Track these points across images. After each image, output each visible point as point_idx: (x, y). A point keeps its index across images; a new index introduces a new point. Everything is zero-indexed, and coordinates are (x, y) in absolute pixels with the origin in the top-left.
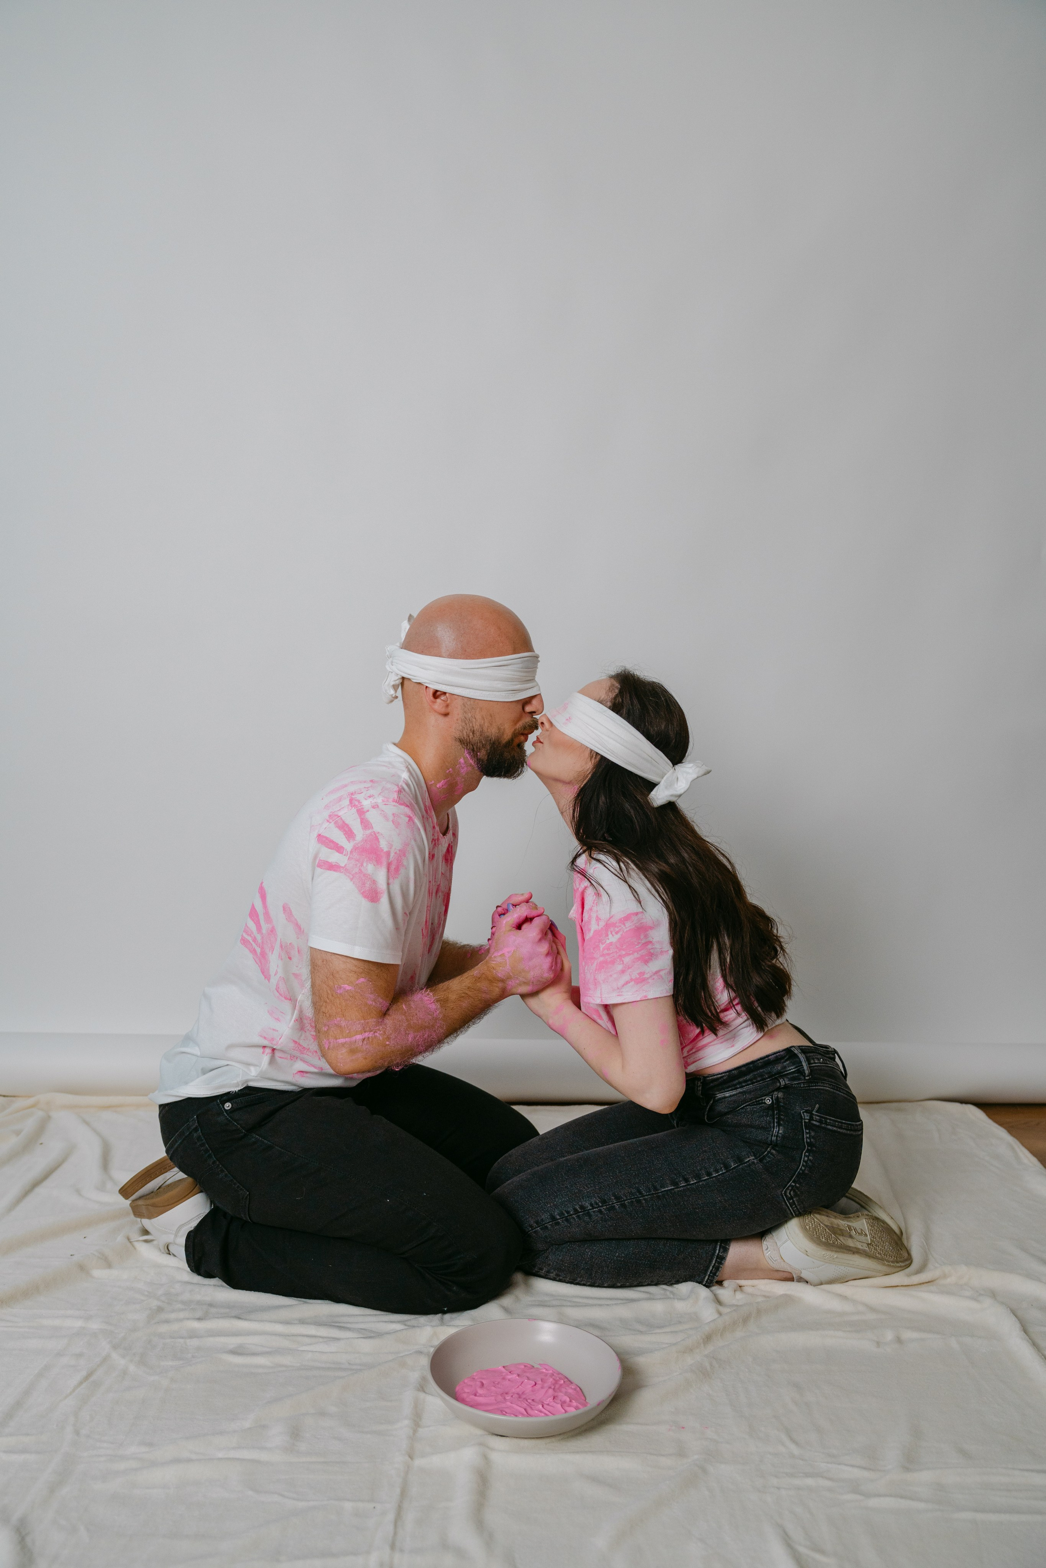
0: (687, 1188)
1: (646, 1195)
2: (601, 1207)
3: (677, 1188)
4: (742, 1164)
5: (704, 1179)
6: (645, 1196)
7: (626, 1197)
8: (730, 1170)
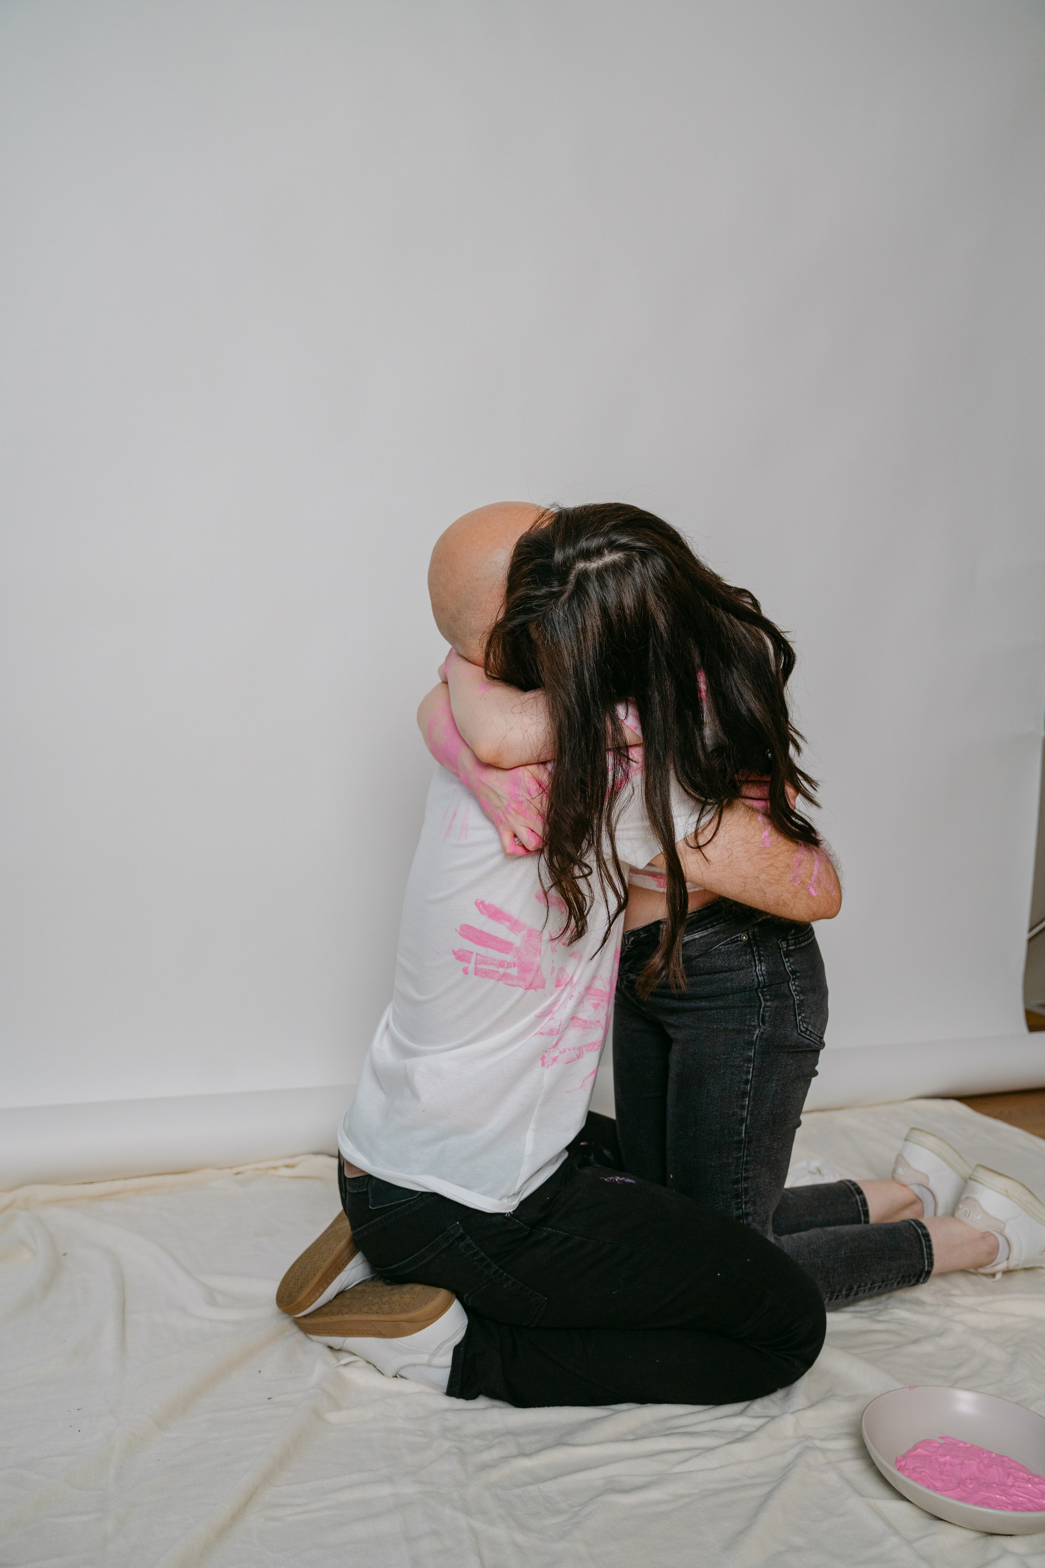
0: (750, 1110)
1: (744, 1153)
2: (742, 1200)
3: (747, 1120)
4: (755, 1044)
5: (749, 1089)
6: (744, 1155)
7: (738, 1173)
8: (754, 1059)
